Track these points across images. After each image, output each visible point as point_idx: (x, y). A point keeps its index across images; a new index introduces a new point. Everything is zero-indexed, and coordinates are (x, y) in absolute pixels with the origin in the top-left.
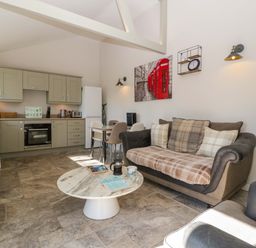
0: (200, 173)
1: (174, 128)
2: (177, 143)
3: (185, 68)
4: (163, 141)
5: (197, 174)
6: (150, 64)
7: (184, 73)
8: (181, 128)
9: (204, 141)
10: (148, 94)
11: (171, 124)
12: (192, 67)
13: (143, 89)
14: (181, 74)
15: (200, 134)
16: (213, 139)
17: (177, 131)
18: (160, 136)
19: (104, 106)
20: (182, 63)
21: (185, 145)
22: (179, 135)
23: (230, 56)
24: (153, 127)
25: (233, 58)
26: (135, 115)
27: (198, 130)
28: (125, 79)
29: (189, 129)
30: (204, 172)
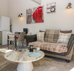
0: (64, 48)
1: (47, 33)
2: (49, 39)
3: (49, 11)
4: (43, 38)
5: (62, 49)
6: (34, 9)
7: (49, 13)
8: (50, 33)
9: (59, 37)
10: (33, 21)
11: (45, 32)
12: (52, 10)
13: (31, 18)
14: (48, 13)
15: (58, 35)
16: (64, 36)
17: (48, 34)
18: (41, 37)
19: (11, 26)
20: (48, 9)
21: (52, 39)
22: (49, 36)
23: (68, 7)
24: (38, 33)
25: (69, 7)
26: (27, 29)
27: (57, 34)
28: (22, 14)
29: (53, 33)
30: (65, 48)
